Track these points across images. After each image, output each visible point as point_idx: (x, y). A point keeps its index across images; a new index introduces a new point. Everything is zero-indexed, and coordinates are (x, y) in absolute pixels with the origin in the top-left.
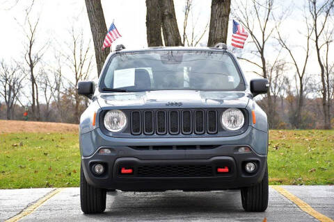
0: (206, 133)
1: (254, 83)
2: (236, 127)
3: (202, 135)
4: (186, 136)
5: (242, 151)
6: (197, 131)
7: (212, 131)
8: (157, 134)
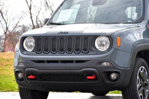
0: (81, 53)
5: (104, 64)
6: (76, 51)
7: (86, 51)
8: (51, 53)
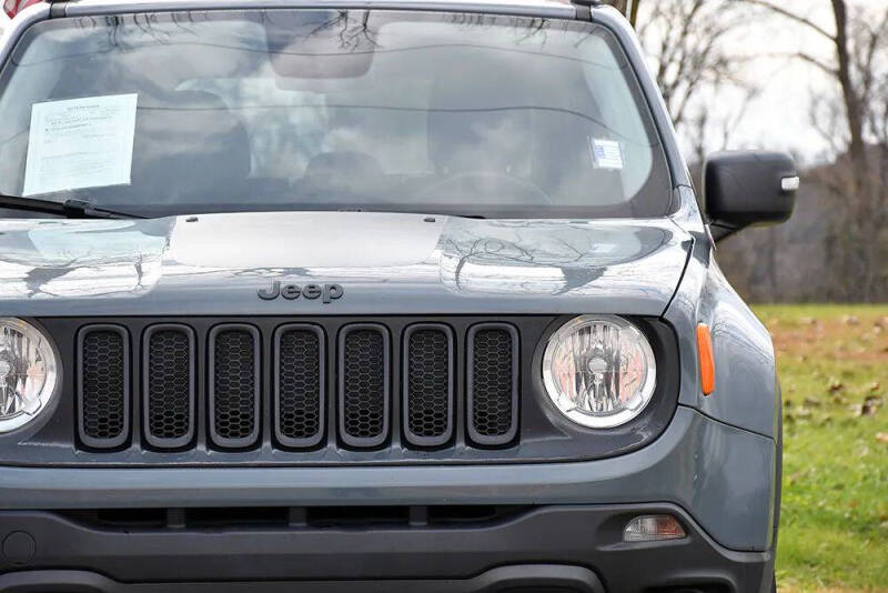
0: (460, 445)
1: (725, 175)
2: (618, 410)
3: (434, 453)
4: (359, 456)
5: (641, 533)
6: (417, 431)
7: (492, 432)
8: (211, 445)
